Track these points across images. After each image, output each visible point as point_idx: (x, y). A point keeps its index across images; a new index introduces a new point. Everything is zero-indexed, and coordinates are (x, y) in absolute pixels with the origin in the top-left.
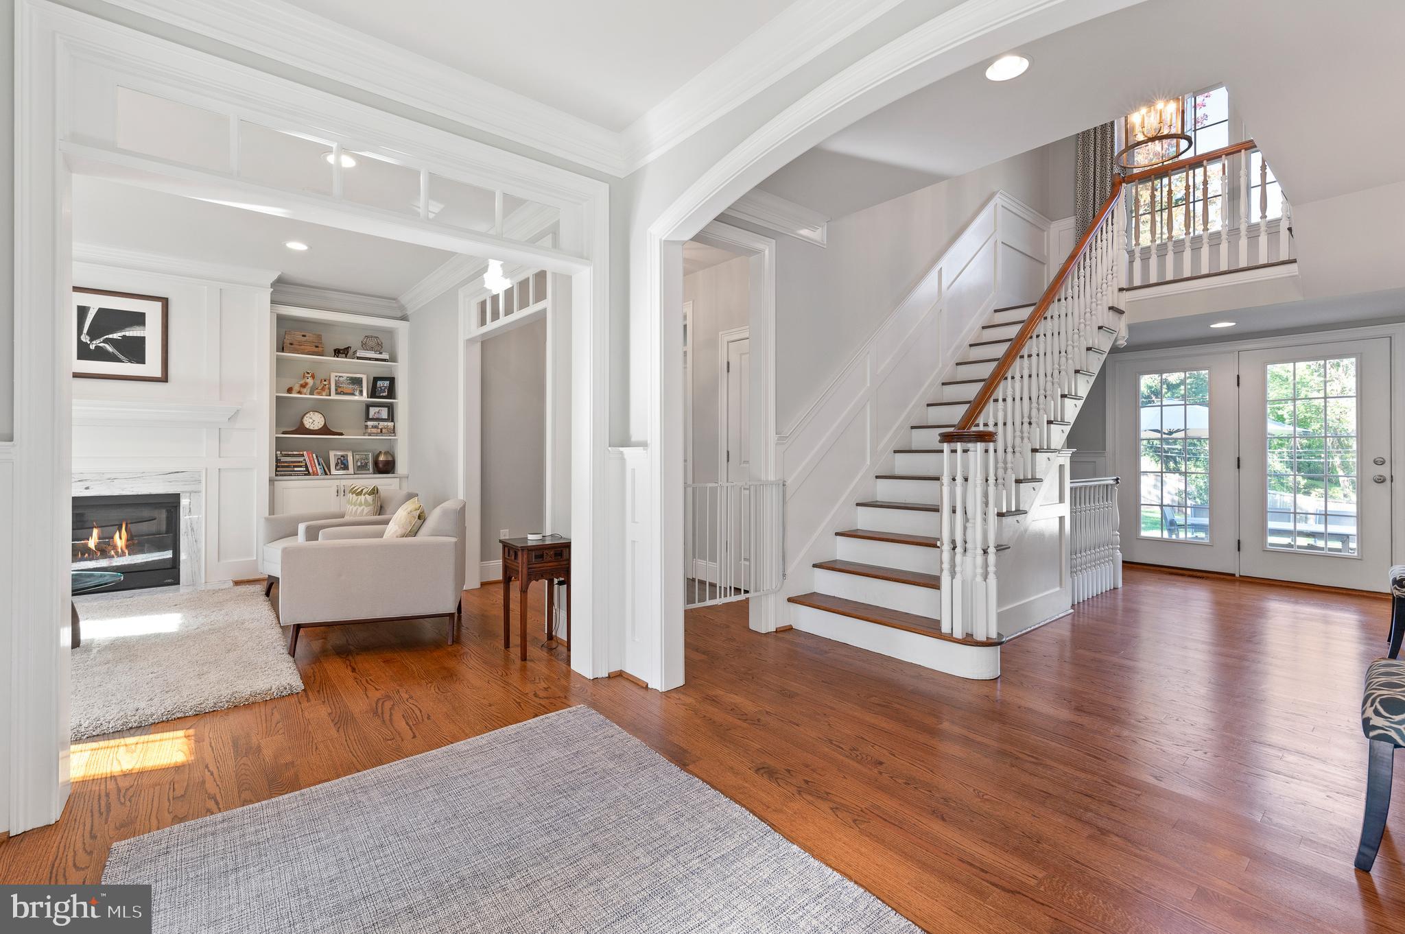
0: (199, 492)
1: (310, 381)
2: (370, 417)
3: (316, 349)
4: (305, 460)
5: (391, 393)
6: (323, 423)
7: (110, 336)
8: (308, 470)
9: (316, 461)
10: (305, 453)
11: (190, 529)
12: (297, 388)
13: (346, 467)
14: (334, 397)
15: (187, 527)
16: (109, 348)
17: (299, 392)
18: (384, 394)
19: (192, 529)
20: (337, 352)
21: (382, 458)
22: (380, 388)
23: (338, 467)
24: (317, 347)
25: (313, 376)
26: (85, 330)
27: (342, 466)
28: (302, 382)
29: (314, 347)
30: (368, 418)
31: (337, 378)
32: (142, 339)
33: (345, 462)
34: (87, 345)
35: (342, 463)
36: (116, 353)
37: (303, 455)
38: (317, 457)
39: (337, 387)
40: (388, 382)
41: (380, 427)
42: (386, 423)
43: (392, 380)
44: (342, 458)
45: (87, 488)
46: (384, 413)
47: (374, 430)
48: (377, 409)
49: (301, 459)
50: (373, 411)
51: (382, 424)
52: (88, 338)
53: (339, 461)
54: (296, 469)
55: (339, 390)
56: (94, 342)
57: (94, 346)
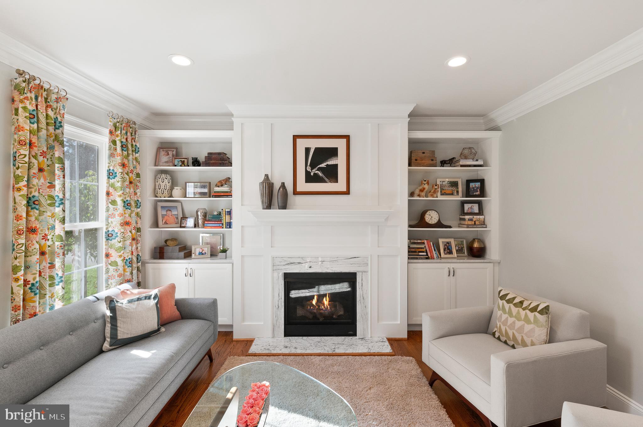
0: (367, 272)
1: (426, 186)
2: (465, 211)
3: (432, 162)
4: (425, 247)
5: (483, 193)
6: (438, 219)
7: (321, 166)
8: (427, 255)
9: (433, 247)
10: (425, 241)
11: (362, 298)
12: (417, 192)
13: (450, 252)
14: (440, 198)
15: (360, 297)
16: (320, 174)
17: (419, 196)
18: (477, 193)
19: (363, 298)
20: (443, 163)
21: (476, 245)
22: (473, 188)
23: (446, 252)
24: (432, 160)
25: (428, 183)
26: (309, 164)
27: (448, 251)
28: (421, 188)
29: (430, 161)
30: (463, 213)
31: (441, 183)
32: (336, 166)
33: (450, 247)
34: (309, 172)
35: (448, 249)
36: (324, 177)
37: (424, 243)
38: (433, 244)
39: (442, 189)
40: (479, 183)
41: (474, 220)
42: (478, 217)
43: (482, 181)
44: (447, 244)
45: (310, 267)
46: (476, 208)
47: (470, 223)
48: (470, 205)
49: (423, 246)
50: (467, 207)
51: (476, 217)
52: (310, 168)
53: (446, 247)
54: (420, 254)
55: (443, 192)
56: (313, 171)
57: (313, 173)
